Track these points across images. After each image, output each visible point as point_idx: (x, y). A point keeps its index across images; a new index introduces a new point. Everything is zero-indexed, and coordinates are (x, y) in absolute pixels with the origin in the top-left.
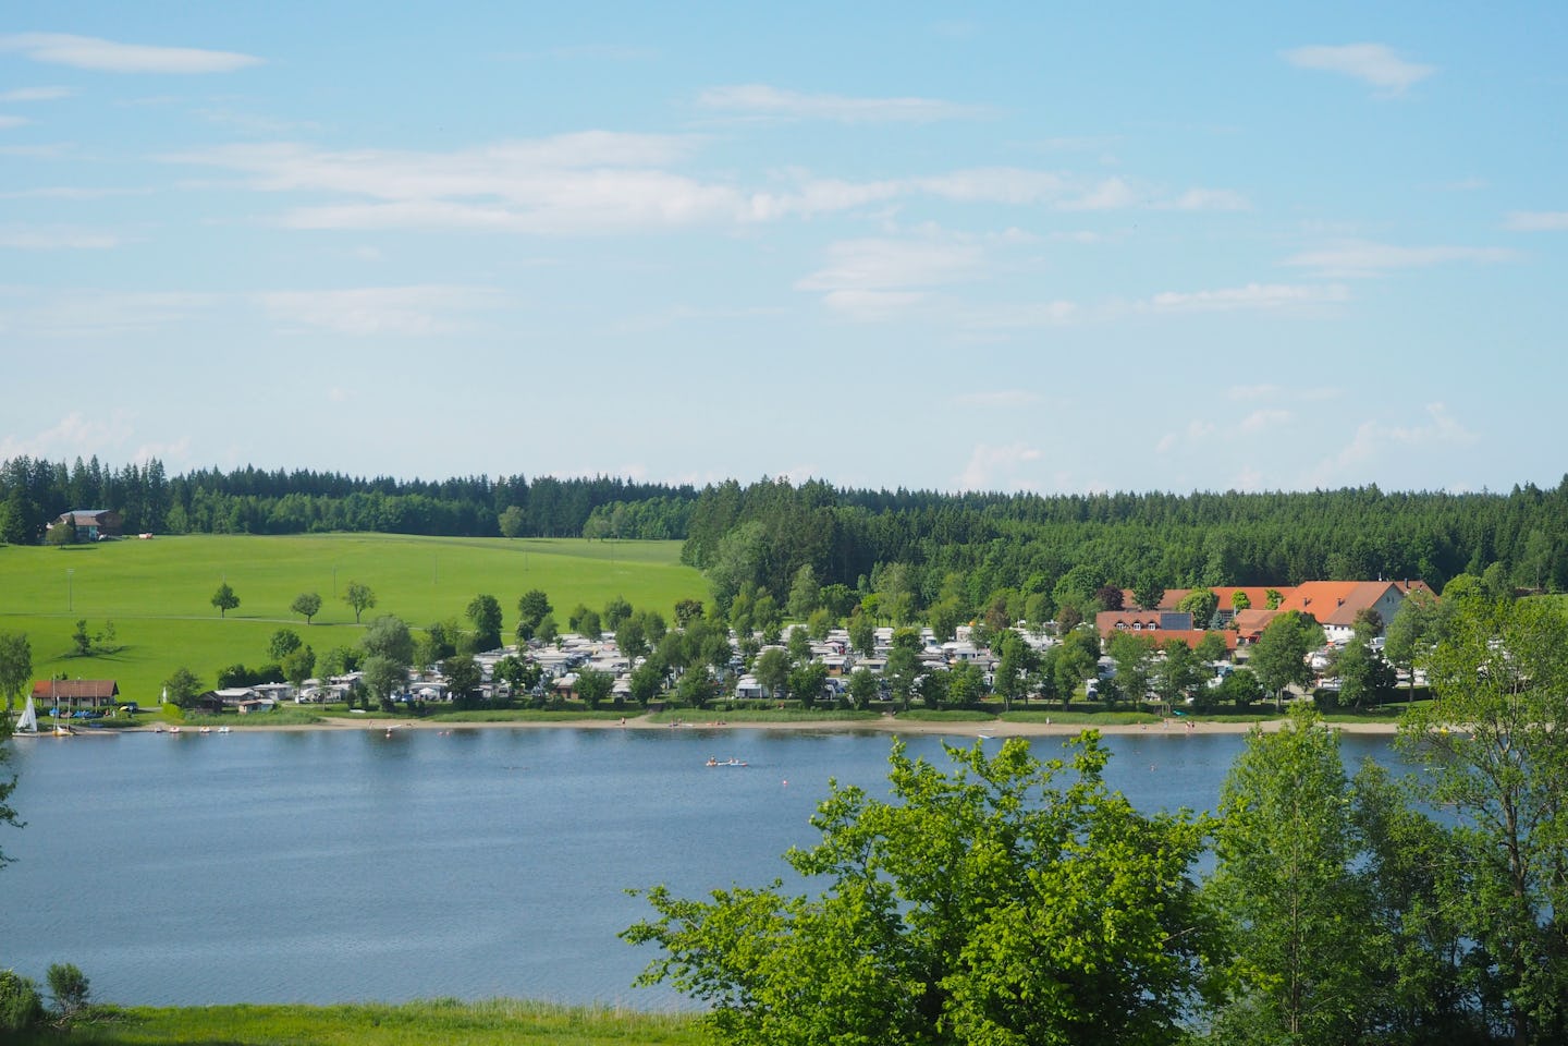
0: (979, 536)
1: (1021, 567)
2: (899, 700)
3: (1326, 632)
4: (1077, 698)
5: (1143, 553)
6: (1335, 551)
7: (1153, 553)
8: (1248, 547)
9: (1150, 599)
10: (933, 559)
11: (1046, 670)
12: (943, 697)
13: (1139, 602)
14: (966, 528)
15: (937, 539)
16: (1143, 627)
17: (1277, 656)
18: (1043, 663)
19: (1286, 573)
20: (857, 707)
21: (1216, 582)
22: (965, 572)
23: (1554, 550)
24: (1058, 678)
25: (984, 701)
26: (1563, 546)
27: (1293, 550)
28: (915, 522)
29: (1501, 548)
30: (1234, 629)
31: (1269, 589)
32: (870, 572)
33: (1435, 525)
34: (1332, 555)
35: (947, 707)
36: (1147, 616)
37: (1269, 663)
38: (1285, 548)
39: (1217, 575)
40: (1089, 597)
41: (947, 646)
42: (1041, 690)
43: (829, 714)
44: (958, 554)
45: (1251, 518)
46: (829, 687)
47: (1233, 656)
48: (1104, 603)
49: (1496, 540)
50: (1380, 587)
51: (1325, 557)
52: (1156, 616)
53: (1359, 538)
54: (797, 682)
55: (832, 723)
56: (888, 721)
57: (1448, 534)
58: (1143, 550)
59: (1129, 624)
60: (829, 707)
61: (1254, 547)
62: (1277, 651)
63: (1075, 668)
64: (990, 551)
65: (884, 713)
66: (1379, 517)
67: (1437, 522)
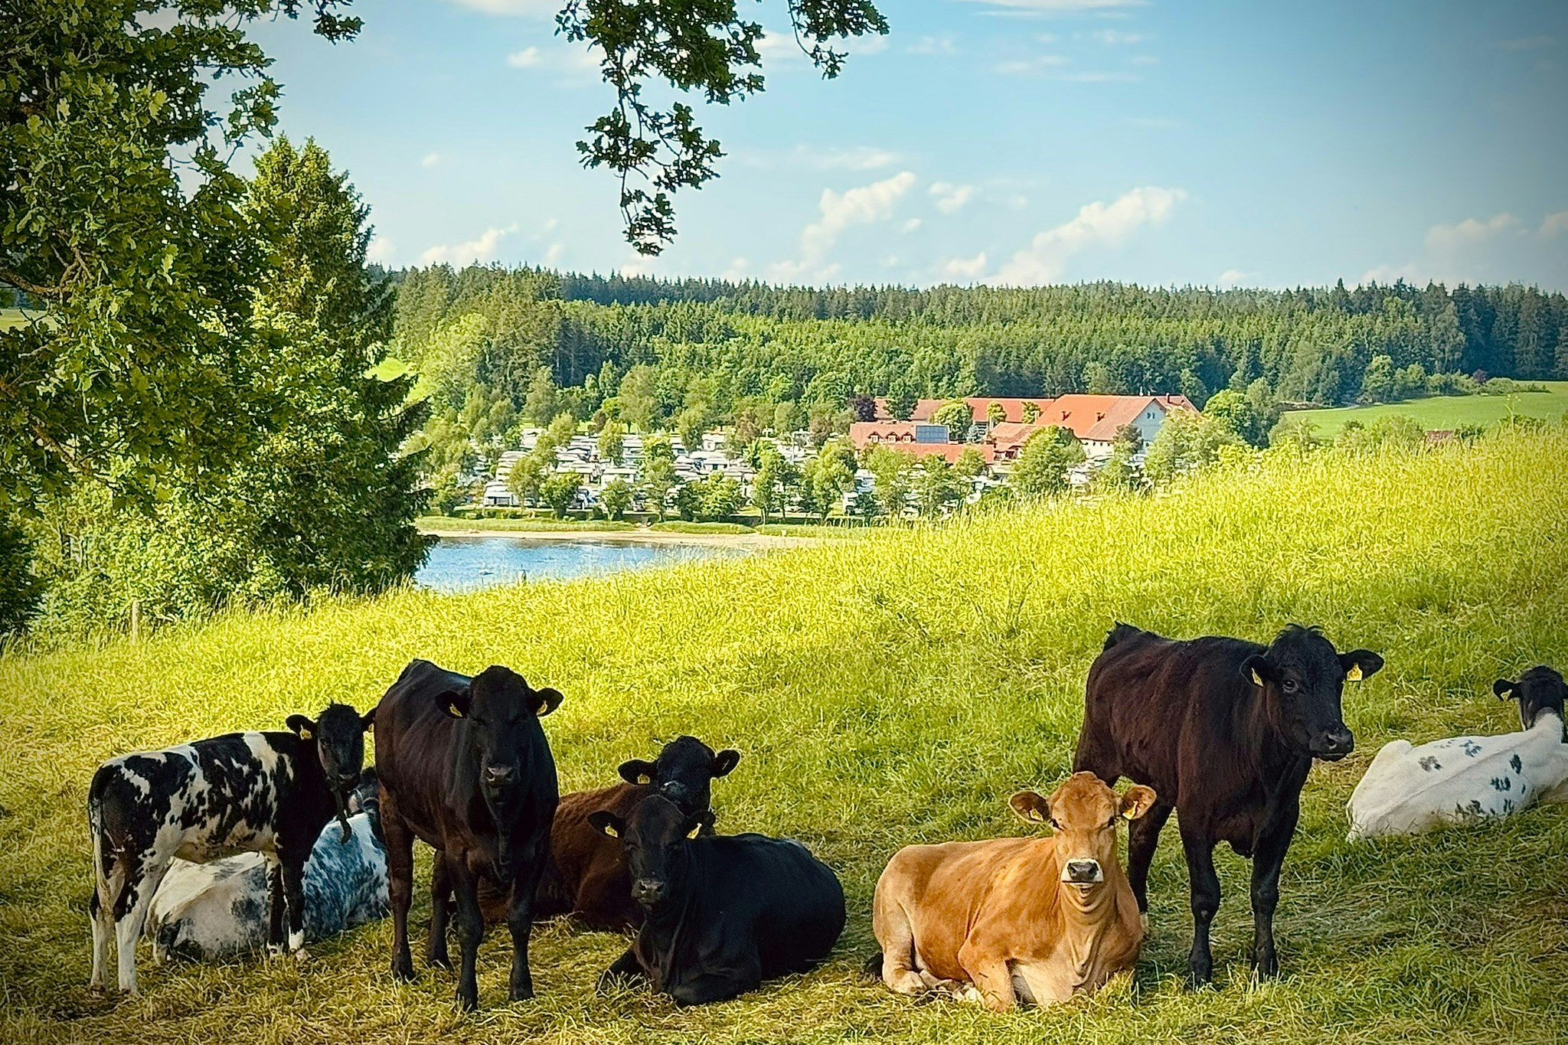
0: (715, 334)
1: (763, 370)
2: (654, 511)
3: (1085, 448)
4: (835, 512)
5: (891, 359)
6: (1094, 360)
7: (903, 357)
8: (1003, 354)
9: (904, 409)
10: (666, 359)
11: (804, 483)
12: (699, 509)
13: (891, 413)
14: (701, 327)
15: (669, 336)
16: (897, 439)
17: (1037, 473)
18: (801, 476)
19: (1041, 382)
20: (610, 517)
21: (968, 391)
22: (702, 373)
23: (1323, 362)
24: (817, 491)
25: (741, 514)
26: (1333, 358)
27: (1050, 357)
28: (646, 318)
29: (1267, 361)
30: (990, 443)
31: (1026, 401)
32: (599, 371)
33: (1197, 331)
34: (1090, 364)
35: (701, 519)
36: (901, 428)
37: (1029, 480)
38: (1042, 355)
39: (969, 383)
40: (841, 406)
41: (696, 455)
42: (800, 503)
43: (583, 524)
44: (694, 354)
45: (1005, 321)
46: (582, 497)
47: (990, 472)
48: (856, 414)
49: (1263, 350)
50: (1142, 401)
51: (1083, 366)
52: (911, 427)
53: (1119, 346)
54: (550, 491)
55: (587, 531)
56: (643, 531)
57: (1212, 343)
58: (893, 355)
59: (884, 436)
60: (583, 517)
61: (1009, 354)
62: (1038, 469)
63: (833, 482)
64: (728, 351)
65: (638, 524)
66: (1141, 324)
67: (1202, 330)
